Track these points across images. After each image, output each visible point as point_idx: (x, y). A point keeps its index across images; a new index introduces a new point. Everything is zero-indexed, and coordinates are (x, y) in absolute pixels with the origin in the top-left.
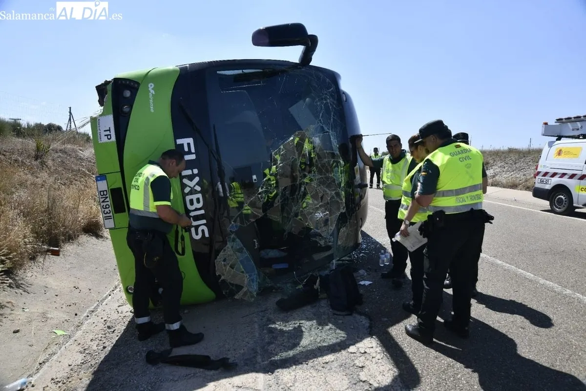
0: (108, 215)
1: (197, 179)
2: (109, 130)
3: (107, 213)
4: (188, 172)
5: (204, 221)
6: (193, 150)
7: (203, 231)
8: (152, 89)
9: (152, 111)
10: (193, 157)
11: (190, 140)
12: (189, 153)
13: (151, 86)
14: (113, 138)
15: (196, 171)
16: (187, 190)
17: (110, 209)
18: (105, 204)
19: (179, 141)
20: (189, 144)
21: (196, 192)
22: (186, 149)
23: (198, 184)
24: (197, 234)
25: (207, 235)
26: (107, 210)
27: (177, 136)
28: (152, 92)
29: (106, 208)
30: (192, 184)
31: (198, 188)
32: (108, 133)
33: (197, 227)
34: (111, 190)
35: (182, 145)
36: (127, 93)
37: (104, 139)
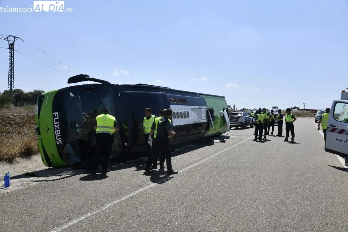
1: (59, 125)
2: (37, 110)
4: (56, 123)
5: (60, 139)
6: (58, 116)
7: (60, 142)
10: (58, 118)
11: (57, 113)
12: (57, 117)
14: (38, 113)
15: (58, 123)
16: (55, 129)
18: (36, 132)
19: (54, 113)
20: (57, 114)
21: (58, 129)
22: (56, 116)
23: (59, 127)
24: (58, 143)
25: (61, 143)
26: (37, 134)
27: (54, 111)
28: (47, 99)
30: (57, 127)
31: (59, 128)
33: (58, 140)
34: (37, 128)
35: (55, 115)
36: (43, 99)
37: (36, 113)
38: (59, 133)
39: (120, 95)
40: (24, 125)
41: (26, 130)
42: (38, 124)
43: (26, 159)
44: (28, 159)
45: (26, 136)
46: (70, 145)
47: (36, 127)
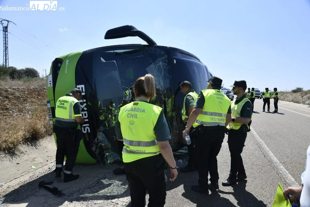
0: (51, 119)
1: (85, 104)
2: (51, 81)
3: (50, 118)
4: (81, 101)
5: (88, 125)
6: (84, 91)
7: (87, 129)
8: (68, 63)
9: (66, 72)
11: (83, 86)
12: (82, 92)
13: (67, 61)
15: (85, 101)
17: (51, 116)
18: (50, 113)
19: (78, 86)
20: (82, 88)
21: (85, 111)
22: (81, 90)
23: (85, 107)
24: (85, 130)
25: (89, 131)
26: (50, 116)
27: (77, 84)
28: (67, 64)
29: (50, 115)
30: (82, 107)
31: (85, 109)
32: (50, 83)
33: (84, 127)
34: (51, 107)
35: (79, 88)
36: (59, 65)
37: (49, 85)
38: (87, 117)
39: (175, 62)
40: (25, 100)
41: (28, 106)
42: (52, 102)
43: (32, 145)
44: (34, 146)
45: (28, 113)
46: (104, 135)
47: (49, 105)
